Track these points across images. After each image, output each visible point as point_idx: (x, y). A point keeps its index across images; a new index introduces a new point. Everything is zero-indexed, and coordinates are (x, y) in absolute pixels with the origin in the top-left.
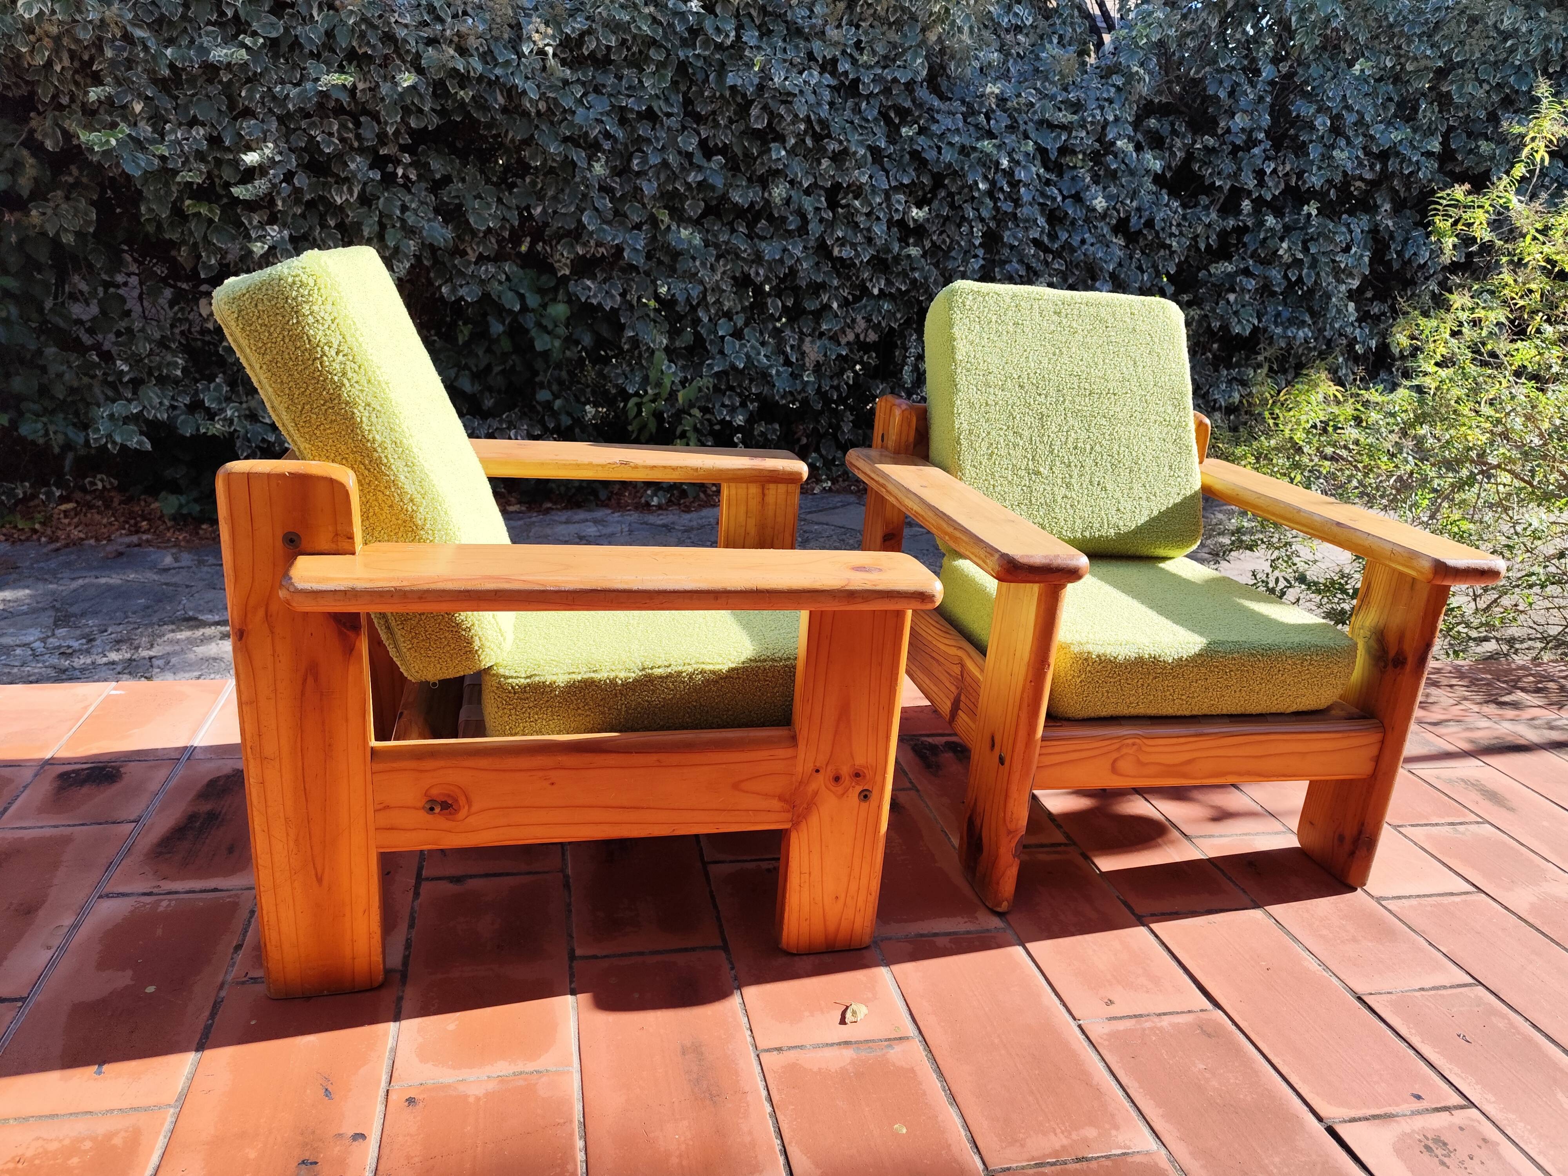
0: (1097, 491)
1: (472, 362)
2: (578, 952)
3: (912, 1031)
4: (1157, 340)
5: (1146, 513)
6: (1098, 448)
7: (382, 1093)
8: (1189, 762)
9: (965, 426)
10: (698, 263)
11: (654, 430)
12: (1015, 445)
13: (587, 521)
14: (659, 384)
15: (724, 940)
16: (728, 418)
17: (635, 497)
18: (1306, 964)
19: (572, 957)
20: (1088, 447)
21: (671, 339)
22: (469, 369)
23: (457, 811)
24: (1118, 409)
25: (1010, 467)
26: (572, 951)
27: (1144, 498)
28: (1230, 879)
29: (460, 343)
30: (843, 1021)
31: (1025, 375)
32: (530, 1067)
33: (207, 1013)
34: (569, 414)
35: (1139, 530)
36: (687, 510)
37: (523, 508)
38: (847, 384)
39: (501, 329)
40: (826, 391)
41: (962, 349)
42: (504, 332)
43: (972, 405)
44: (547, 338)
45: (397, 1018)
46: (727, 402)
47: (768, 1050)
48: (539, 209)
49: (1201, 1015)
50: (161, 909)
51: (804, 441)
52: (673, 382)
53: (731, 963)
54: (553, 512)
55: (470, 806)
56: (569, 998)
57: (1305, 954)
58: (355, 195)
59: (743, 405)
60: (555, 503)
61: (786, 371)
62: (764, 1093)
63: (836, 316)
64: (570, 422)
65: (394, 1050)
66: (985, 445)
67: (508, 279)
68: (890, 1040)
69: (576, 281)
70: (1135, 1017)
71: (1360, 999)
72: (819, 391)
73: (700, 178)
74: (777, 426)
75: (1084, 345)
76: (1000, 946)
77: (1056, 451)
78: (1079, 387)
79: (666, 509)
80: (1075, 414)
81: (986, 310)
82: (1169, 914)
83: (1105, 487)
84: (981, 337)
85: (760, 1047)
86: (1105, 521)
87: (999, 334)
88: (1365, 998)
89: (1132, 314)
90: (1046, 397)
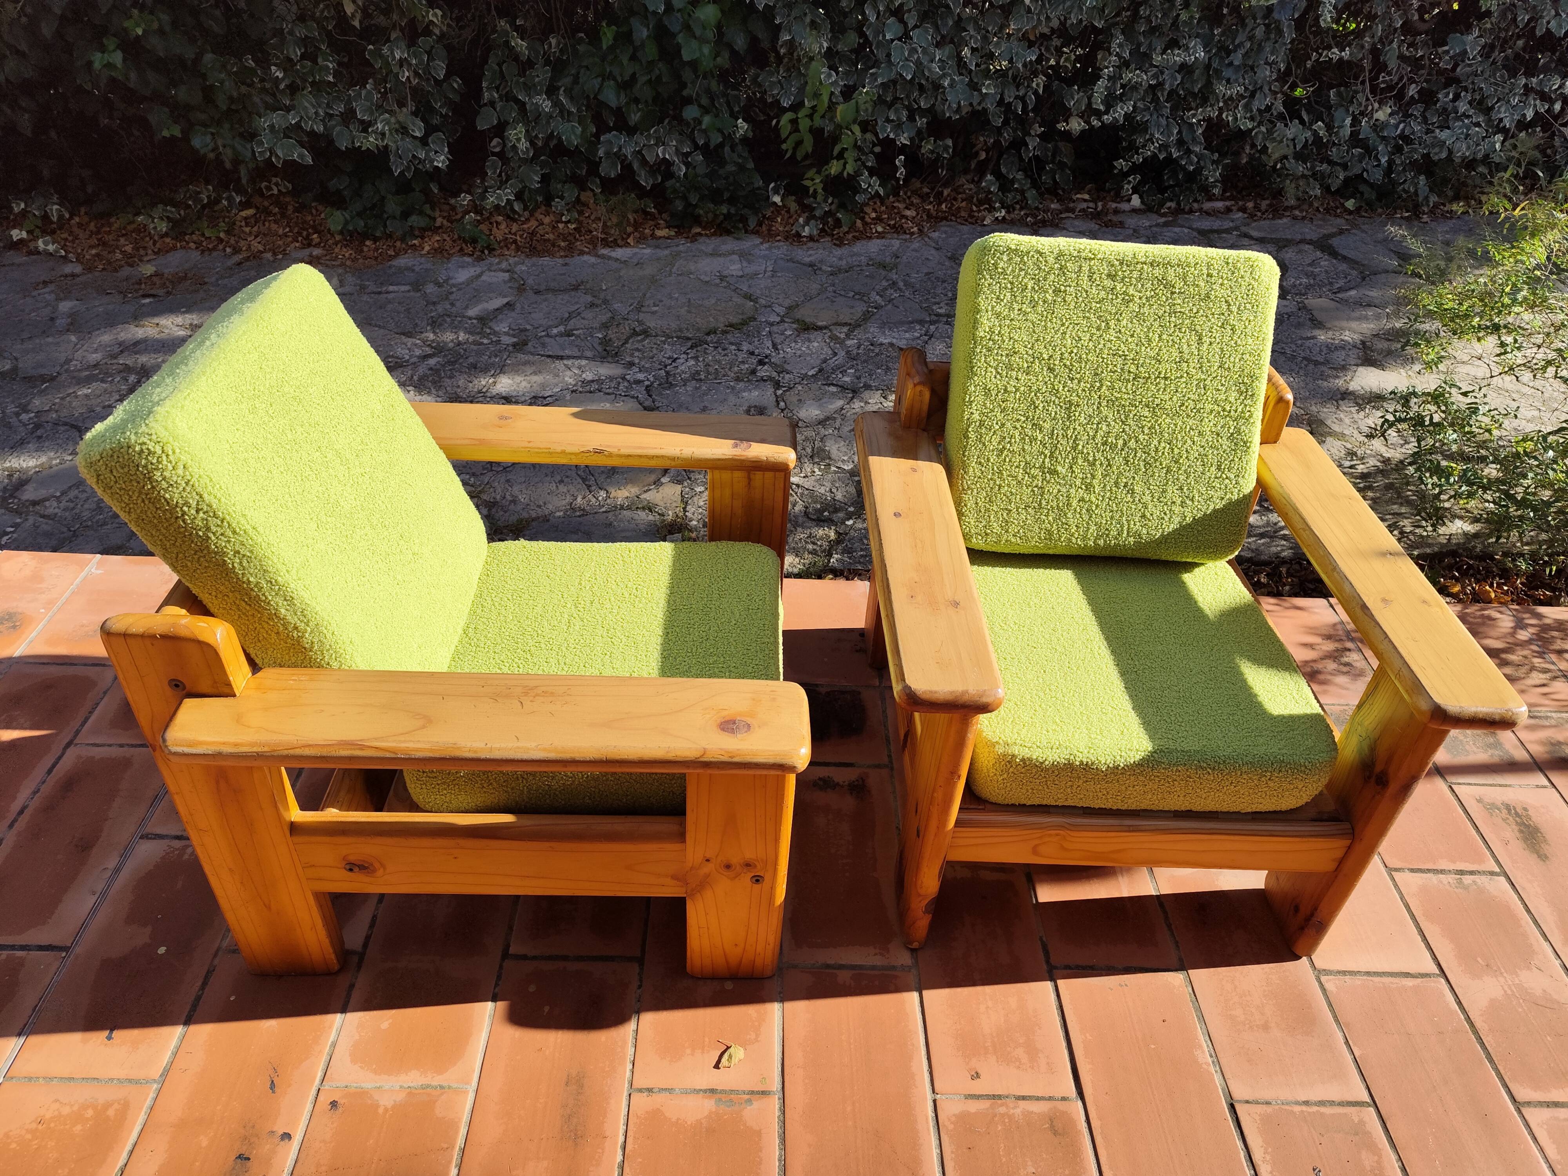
0: (1121, 493)
1: (616, 71)
2: (512, 950)
3: (776, 1086)
4: (1234, 309)
5: (1177, 520)
6: (1132, 444)
7: (313, 1092)
8: (1119, 851)
9: (976, 416)
11: (810, 150)
12: (1033, 439)
13: (732, 253)
14: (817, 95)
15: (643, 951)
16: (892, 136)
17: (787, 224)
18: (1197, 1053)
19: (505, 955)
20: (1121, 442)
21: (834, 39)
22: (615, 79)
23: (374, 871)
24: (1167, 397)
25: (1022, 464)
26: (508, 946)
27: (1179, 502)
28: (1169, 926)
29: (604, 47)
30: (717, 1066)
31: (1057, 356)
32: (436, 1080)
33: (199, 984)
34: (720, 131)
35: (1165, 540)
36: (840, 243)
37: (673, 233)
38: (1036, 93)
39: (645, 33)
40: (1010, 104)
41: (986, 322)
42: (649, 37)
43: (987, 392)
44: (694, 44)
45: (344, 1010)
46: (892, 117)
47: (640, 1090)
49: (1061, 1105)
50: (186, 857)
51: (983, 156)
52: (832, 93)
53: (641, 980)
54: (701, 239)
55: (385, 869)
56: (490, 1005)
57: (1202, 1039)
59: (911, 118)
60: (704, 228)
61: (962, 81)
62: (621, 1139)
63: (1029, 11)
64: (721, 140)
65: (334, 1045)
66: (995, 440)
68: (752, 1093)
70: (994, 1097)
71: (1232, 1107)
72: (1001, 103)
74: (950, 142)
75: (1139, 316)
76: (898, 990)
77: (1080, 447)
78: (1122, 369)
79: (818, 241)
80: (1111, 403)
81: (1023, 273)
82: (1084, 968)
83: (1133, 490)
84: (1011, 309)
85: (635, 1085)
86: (1125, 528)
87: (1034, 304)
88: (1238, 1107)
89: (1209, 275)
90: (1079, 382)
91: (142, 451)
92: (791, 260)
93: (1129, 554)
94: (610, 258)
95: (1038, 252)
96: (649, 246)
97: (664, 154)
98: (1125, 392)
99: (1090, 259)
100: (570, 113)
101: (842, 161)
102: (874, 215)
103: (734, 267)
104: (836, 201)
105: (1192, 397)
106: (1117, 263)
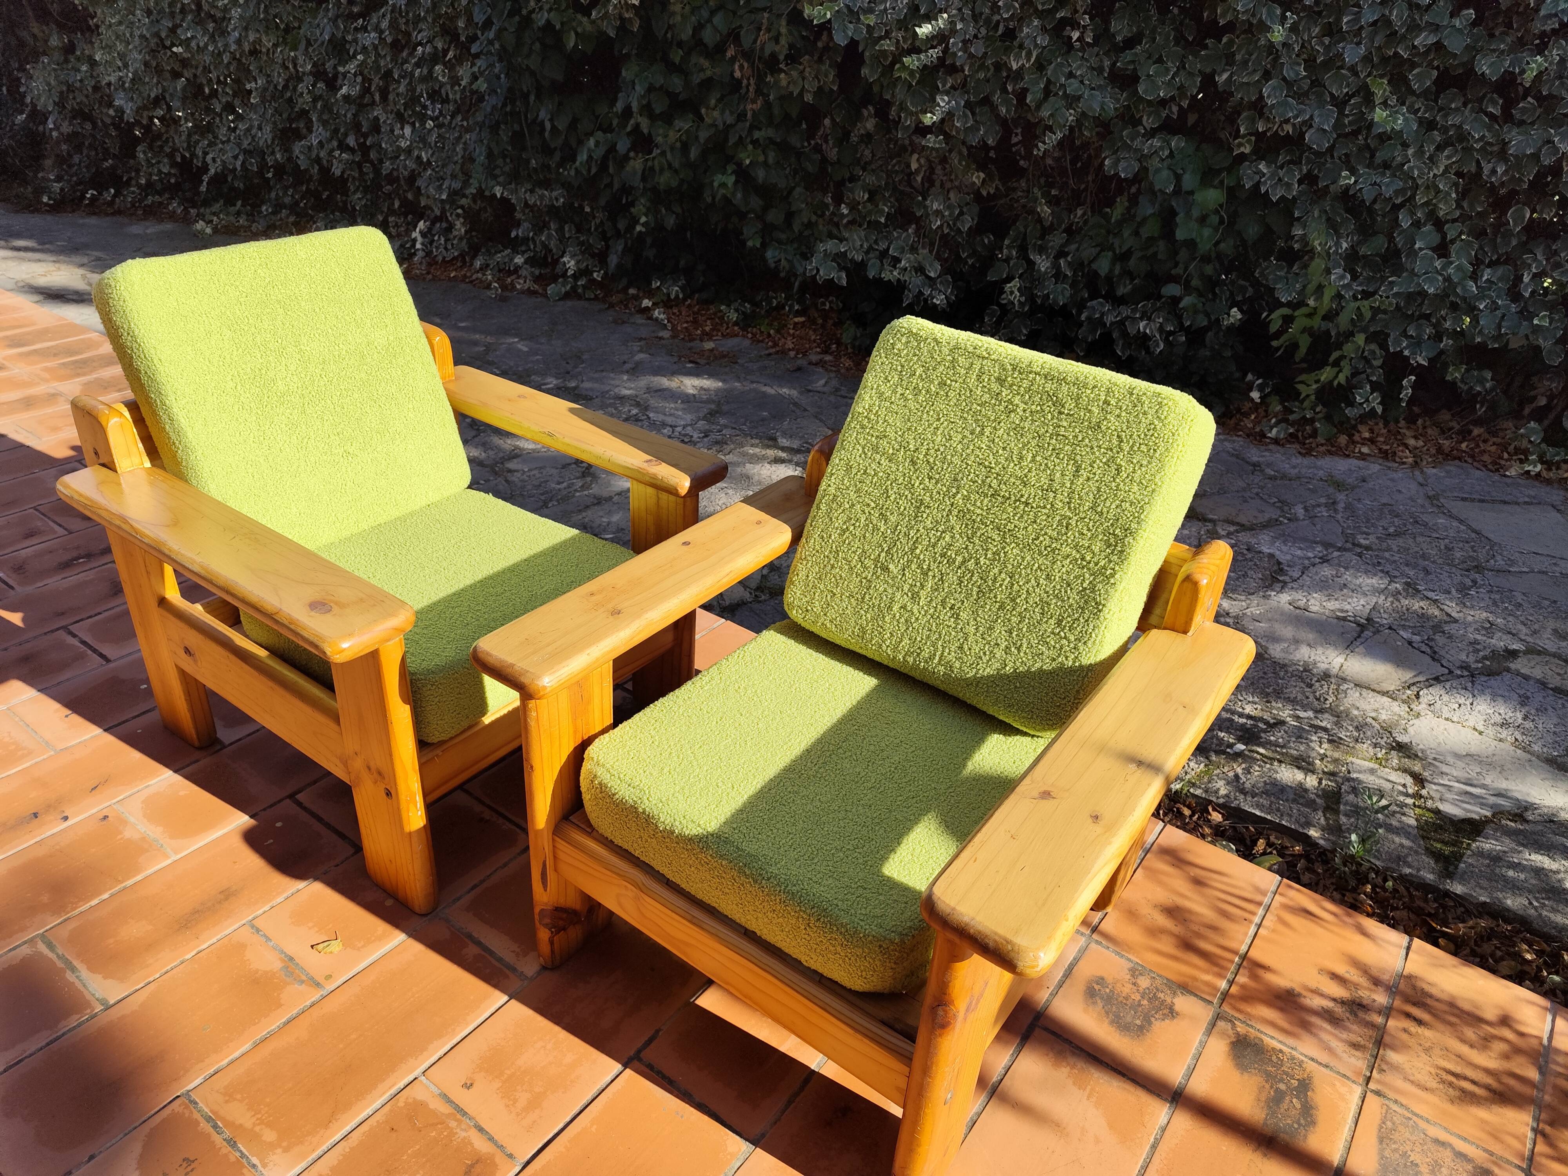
0: (945, 614)
1: (1117, 242)
2: (298, 796)
3: (332, 986)
4: (1126, 447)
5: (996, 665)
6: (971, 565)
7: (105, 805)
9: (832, 490)
10: (1410, 151)
11: (1303, 351)
12: (876, 528)
16: (1406, 353)
19: (291, 796)
20: (959, 559)
21: (1361, 242)
22: (1113, 250)
23: (196, 659)
24: (1022, 525)
25: (860, 551)
26: (299, 792)
27: (1003, 646)
29: (1115, 220)
31: (923, 450)
32: (164, 841)
34: (1208, 315)
35: (977, 682)
39: (1151, 210)
41: (868, 399)
42: (1153, 214)
43: (849, 468)
44: (1196, 226)
45: (176, 771)
47: (253, 927)
48: (1225, 76)
49: (499, 1158)
52: (1342, 297)
55: (200, 660)
56: (246, 818)
58: (1033, 60)
61: (1509, 307)
62: (204, 946)
64: (1209, 324)
65: (147, 787)
66: (842, 518)
67: (1171, 155)
68: (311, 979)
69: (1252, 162)
70: (460, 1110)
73: (1432, 39)
75: (1017, 430)
77: (918, 551)
78: (983, 481)
79: (1283, 445)
80: (963, 514)
81: (915, 358)
82: (664, 1077)
83: (958, 615)
84: (894, 391)
85: (254, 922)
86: (939, 653)
87: (917, 391)
89: (1106, 402)
90: (936, 483)
93: (937, 684)
95: (935, 340)
97: (1145, 328)
98: (980, 506)
99: (984, 358)
100: (1066, 276)
101: (1336, 369)
102: (1367, 435)
105: (1050, 532)
106: (1009, 367)
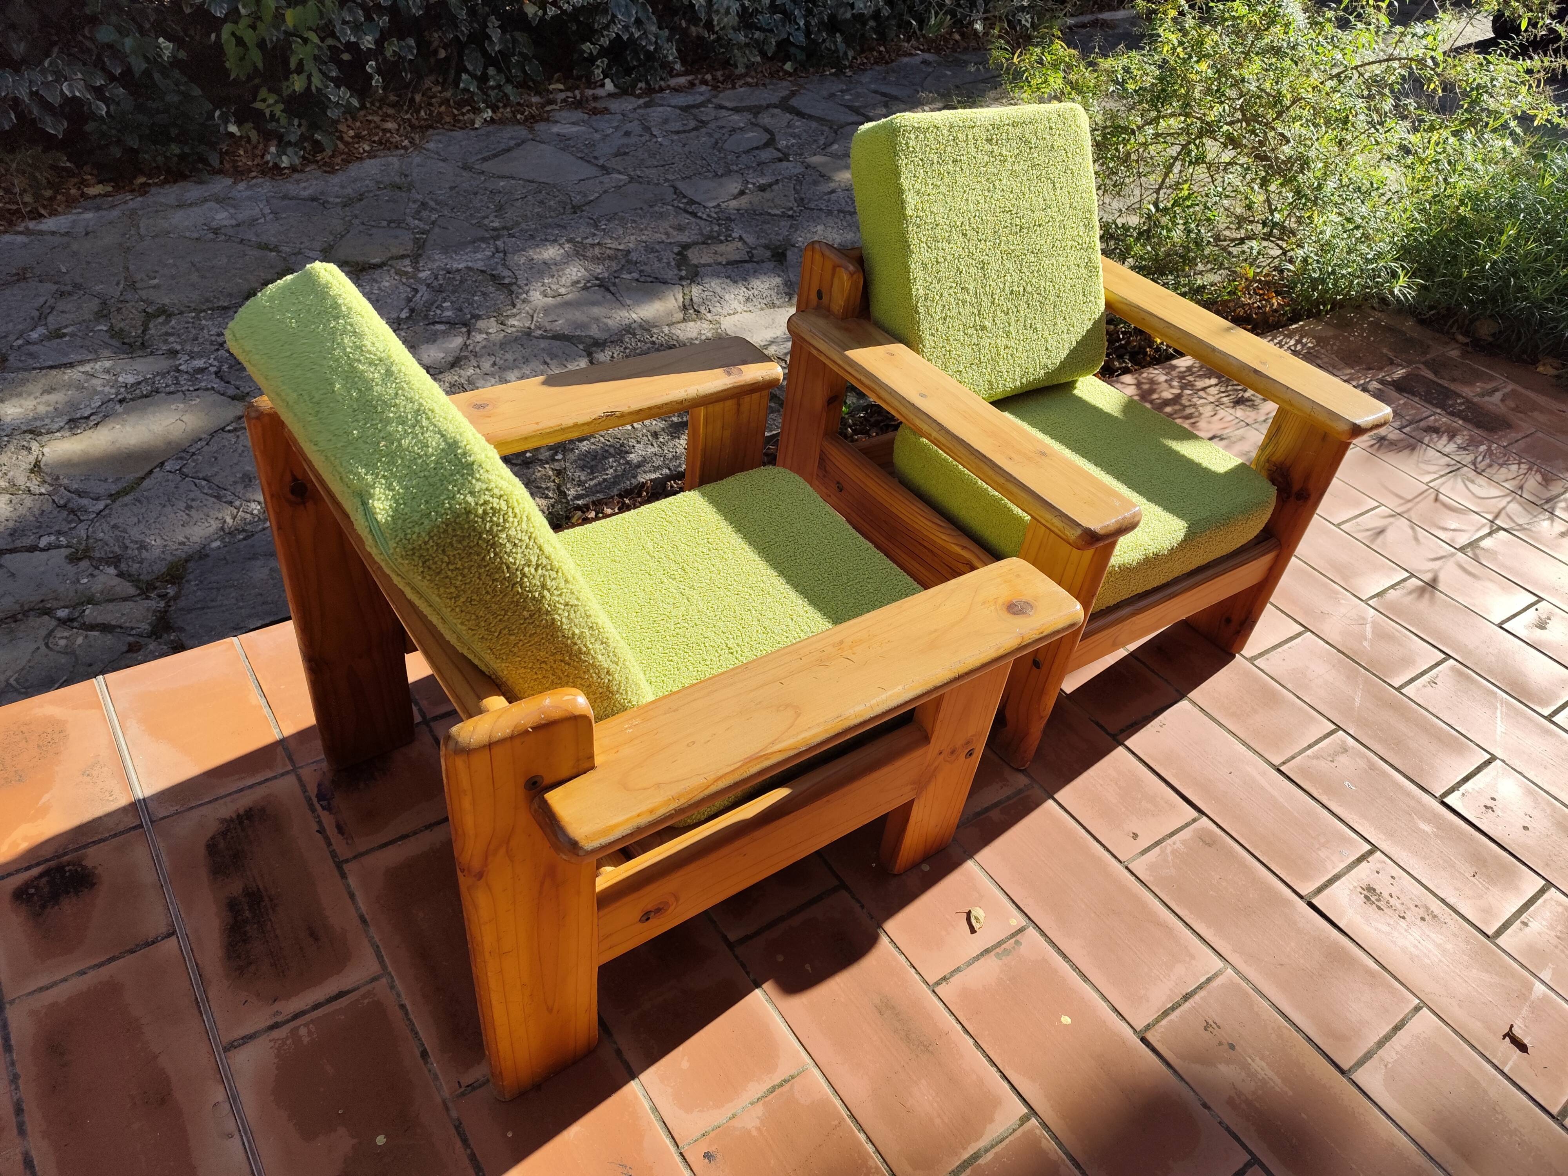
0: (1029, 333)
2: (732, 937)
3: (1023, 920)
4: (1070, 155)
5: (1067, 346)
6: (1029, 289)
7: (678, 1159)
12: (964, 302)
13: (206, 200)
15: (837, 877)
16: (353, 39)
17: (254, 156)
18: (1233, 746)
19: (731, 946)
20: (1021, 289)
23: (668, 909)
24: (1043, 241)
25: (961, 327)
26: (725, 939)
27: (1065, 331)
28: (1153, 671)
30: (973, 930)
31: (966, 221)
32: (776, 1078)
33: (459, 1144)
34: (138, 52)
36: (329, 168)
37: (110, 189)
41: (911, 202)
43: (924, 266)
45: (633, 1076)
46: (348, 18)
47: (938, 983)
49: (1195, 825)
50: (305, 1039)
53: (858, 901)
54: (153, 190)
55: (678, 901)
56: (758, 992)
57: (1231, 737)
59: (369, 18)
60: (150, 177)
62: (959, 1027)
64: (145, 65)
65: (655, 1109)
66: (939, 308)
68: (1013, 935)
70: (1157, 843)
71: (1279, 771)
74: (411, 42)
75: (1013, 173)
76: (1037, 805)
77: (996, 301)
78: (1011, 224)
79: (302, 171)
80: (1009, 255)
81: (928, 149)
82: (1132, 726)
83: (1036, 328)
84: (926, 184)
85: (931, 981)
86: (1037, 363)
87: (941, 176)
88: (1282, 768)
89: (1051, 128)
90: (985, 242)
91: (485, 512)
92: (285, 197)
93: (1042, 385)
94: (41, 233)
95: (935, 126)
96: (86, 209)
97: (71, 91)
98: (1016, 244)
99: (973, 127)
101: (304, 76)
102: (352, 133)
103: (222, 217)
104: (304, 122)
106: (991, 127)
